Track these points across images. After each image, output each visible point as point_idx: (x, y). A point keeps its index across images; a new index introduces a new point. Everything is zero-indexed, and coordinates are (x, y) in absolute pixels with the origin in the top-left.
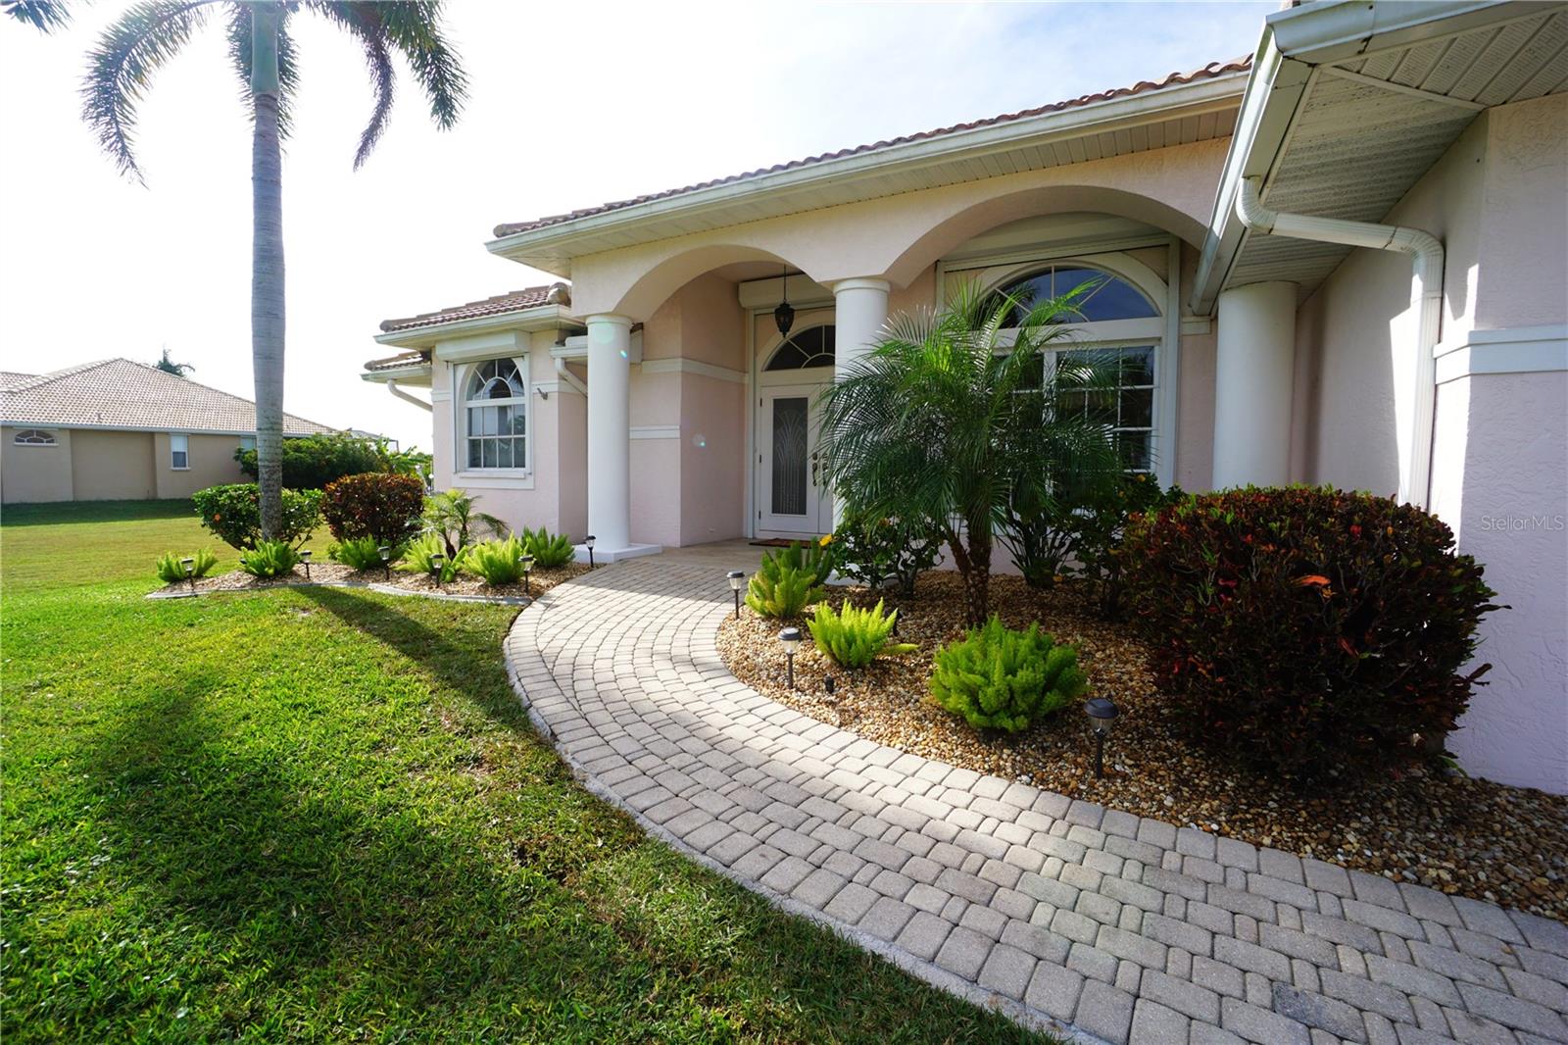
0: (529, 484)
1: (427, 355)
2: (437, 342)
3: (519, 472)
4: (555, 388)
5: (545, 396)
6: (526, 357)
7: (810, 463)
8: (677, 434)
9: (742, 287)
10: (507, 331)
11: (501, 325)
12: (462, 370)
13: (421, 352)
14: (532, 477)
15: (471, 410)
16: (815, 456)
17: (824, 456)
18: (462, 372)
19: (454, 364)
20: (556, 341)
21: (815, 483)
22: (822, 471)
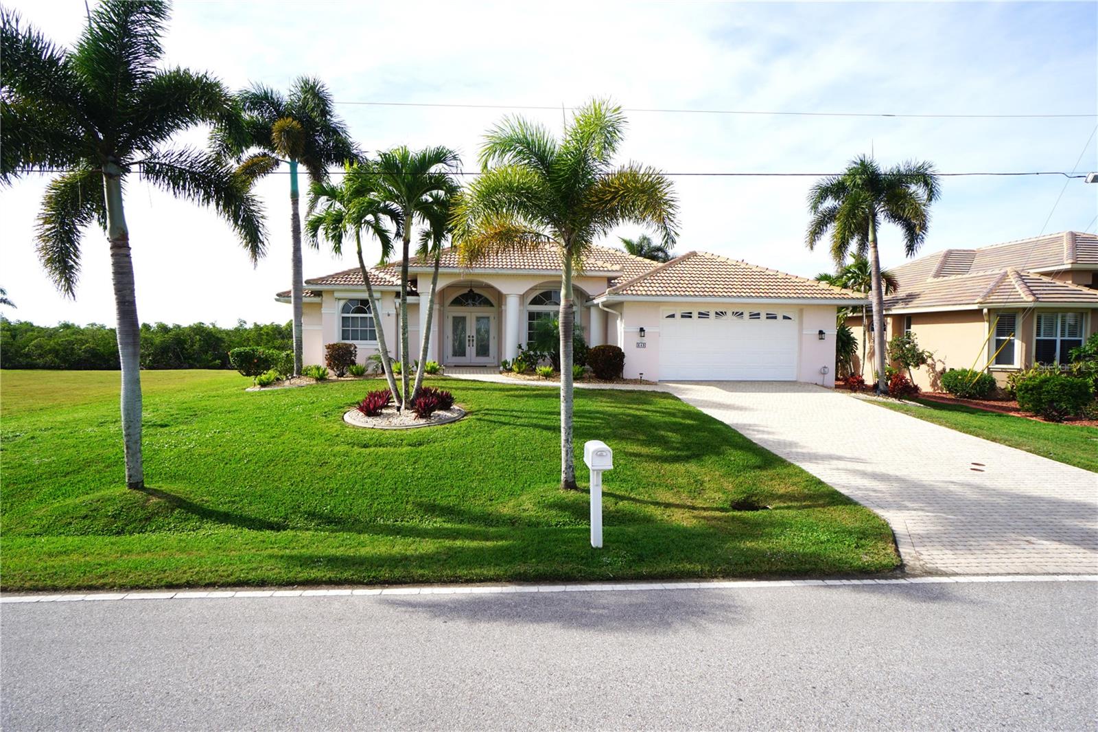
3: (373, 342)
4: (394, 313)
7: (467, 339)
15: (343, 318)
16: (469, 337)
17: (473, 337)
18: (342, 303)
19: (339, 299)
20: (395, 295)
21: (469, 346)
22: (472, 341)
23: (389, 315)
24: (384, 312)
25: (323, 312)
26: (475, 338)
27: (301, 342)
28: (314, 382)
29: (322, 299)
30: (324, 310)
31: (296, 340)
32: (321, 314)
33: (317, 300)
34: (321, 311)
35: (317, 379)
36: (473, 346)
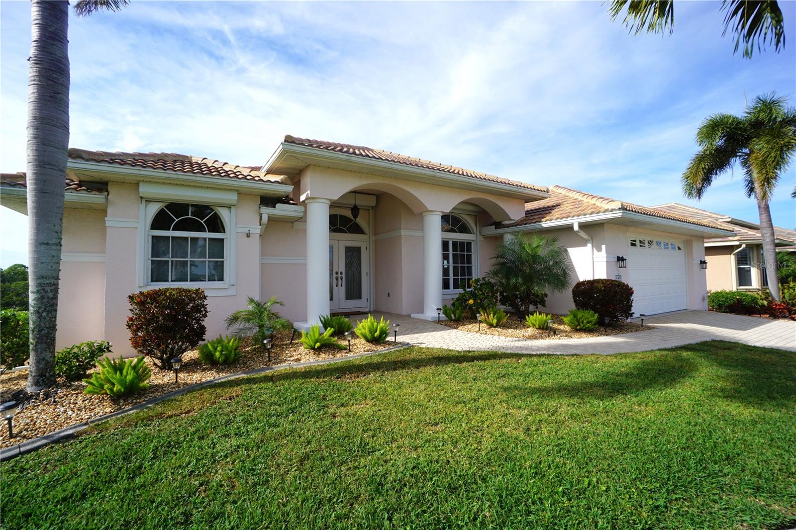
0: (232, 292)
3: (217, 284)
4: (259, 231)
6: (235, 208)
7: (334, 276)
14: (235, 287)
15: (154, 237)
16: (337, 273)
17: (341, 273)
18: (154, 209)
19: (149, 201)
20: (259, 202)
21: (337, 286)
22: (340, 280)
23: (248, 236)
24: (240, 230)
25: (108, 224)
26: (344, 276)
27: (56, 291)
28: (108, 408)
29: (107, 199)
30: (110, 221)
31: (39, 285)
32: (106, 228)
33: (95, 198)
34: (104, 222)
35: (116, 398)
36: (342, 286)
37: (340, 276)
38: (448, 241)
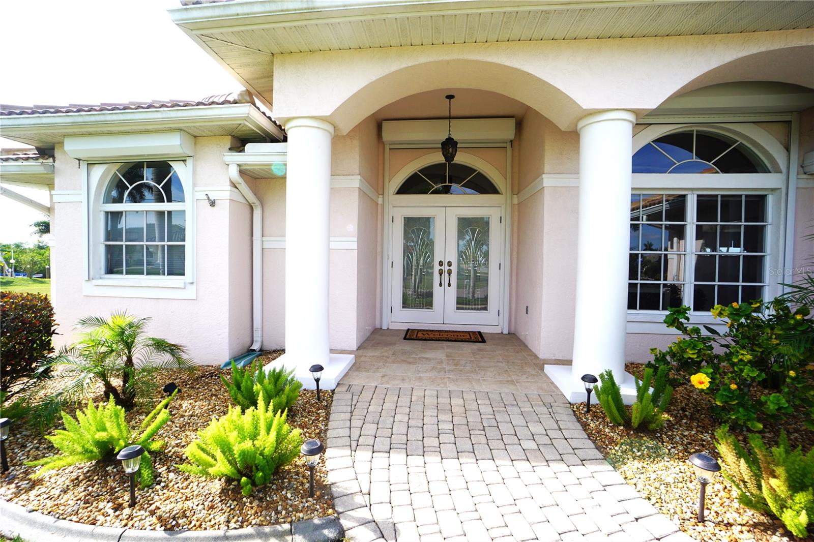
0: (190, 293)
1: (46, 152)
2: (65, 135)
3: (174, 280)
4: (227, 195)
5: (213, 204)
6: (189, 162)
7: (437, 268)
8: (355, 246)
9: (385, 125)
10: (171, 130)
11: (163, 122)
12: (98, 172)
13: (37, 149)
14: (194, 286)
16: (441, 263)
17: (450, 264)
21: (441, 285)
22: (447, 275)
24: (200, 196)
26: (454, 268)
36: (449, 285)
37: (447, 268)
38: (684, 196)
